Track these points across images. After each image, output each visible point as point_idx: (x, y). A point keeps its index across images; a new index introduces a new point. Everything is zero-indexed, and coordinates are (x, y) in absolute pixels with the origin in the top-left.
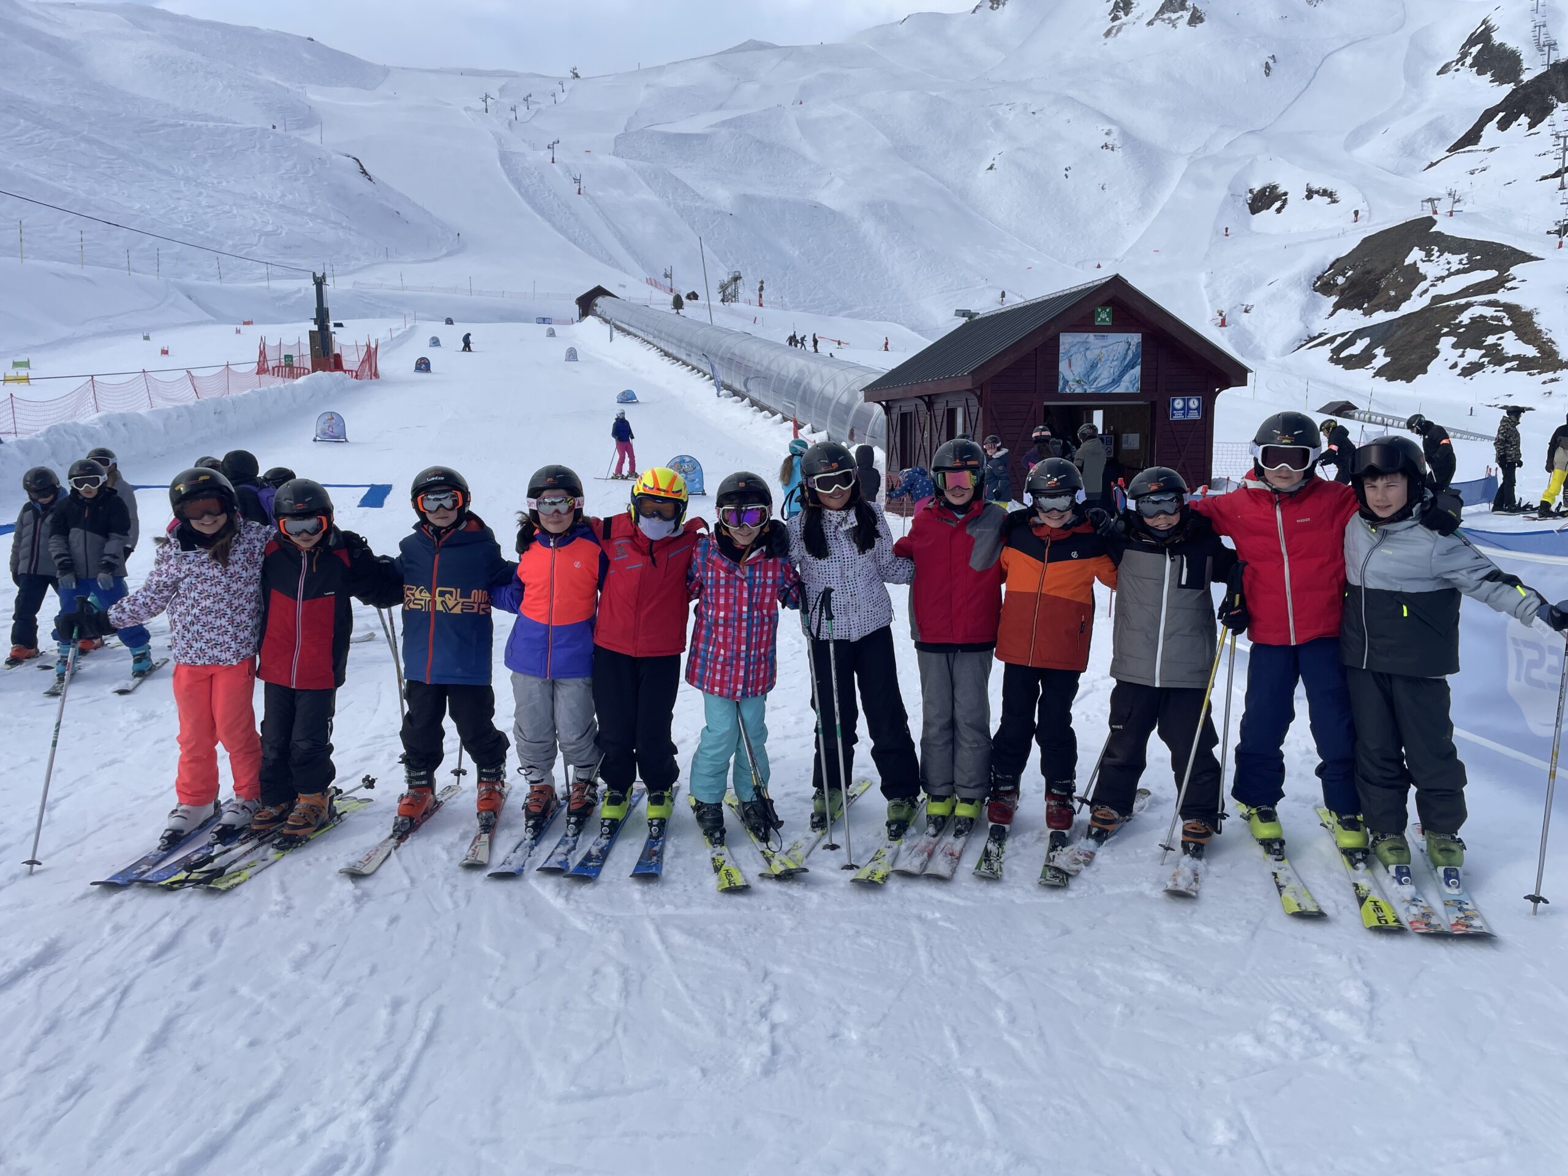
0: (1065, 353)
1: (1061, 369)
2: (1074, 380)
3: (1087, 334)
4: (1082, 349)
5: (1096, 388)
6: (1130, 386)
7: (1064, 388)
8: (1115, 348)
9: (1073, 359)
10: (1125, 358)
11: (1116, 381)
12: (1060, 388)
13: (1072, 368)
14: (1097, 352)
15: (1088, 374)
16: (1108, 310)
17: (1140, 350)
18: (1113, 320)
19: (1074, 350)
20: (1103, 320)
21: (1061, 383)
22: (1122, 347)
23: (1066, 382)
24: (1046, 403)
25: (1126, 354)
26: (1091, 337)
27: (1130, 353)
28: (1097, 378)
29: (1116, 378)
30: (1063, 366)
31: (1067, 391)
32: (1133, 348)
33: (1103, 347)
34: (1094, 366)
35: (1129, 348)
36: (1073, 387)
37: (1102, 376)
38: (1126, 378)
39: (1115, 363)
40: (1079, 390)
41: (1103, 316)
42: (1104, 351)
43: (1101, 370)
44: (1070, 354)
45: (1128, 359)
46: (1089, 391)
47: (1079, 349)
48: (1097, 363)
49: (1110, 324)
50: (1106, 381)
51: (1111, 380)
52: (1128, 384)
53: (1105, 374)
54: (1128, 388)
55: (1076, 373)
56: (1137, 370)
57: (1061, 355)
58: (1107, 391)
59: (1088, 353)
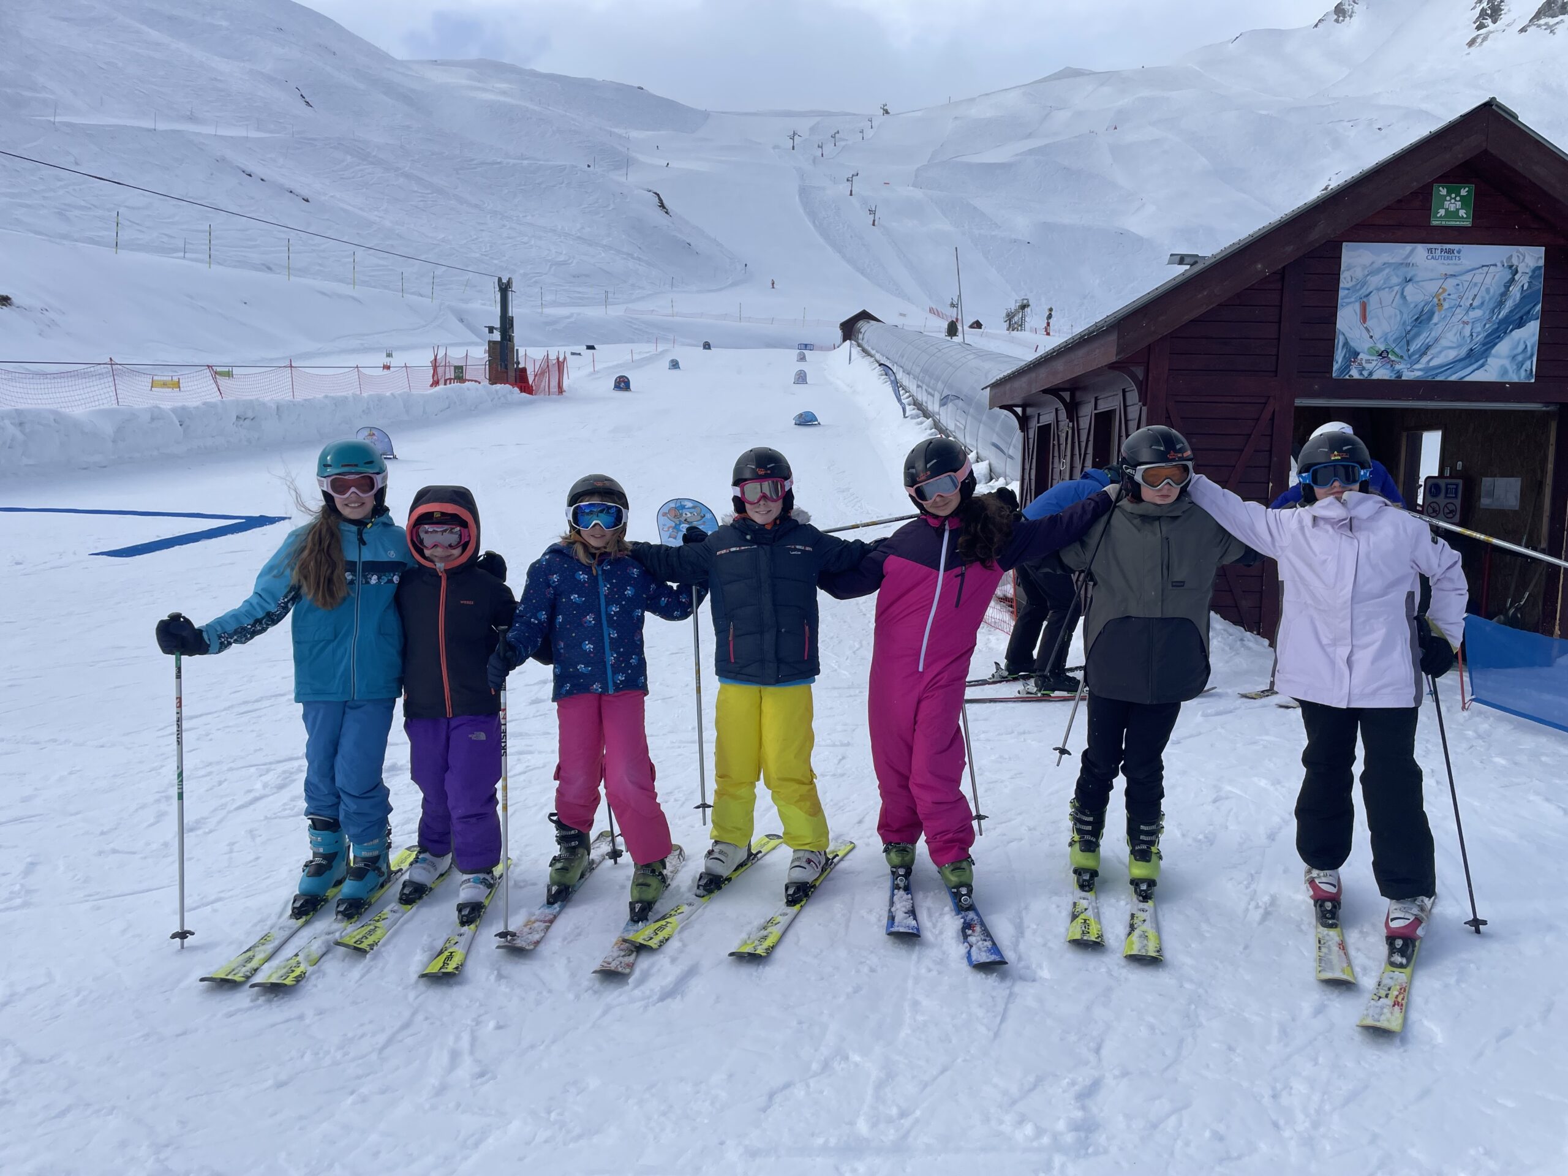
0: (1351, 290)
1: (1340, 324)
2: (1371, 351)
3: (1408, 247)
4: (1395, 280)
5: (1426, 370)
6: (1511, 367)
7: (1346, 368)
8: (1478, 279)
9: (1373, 302)
10: (1501, 304)
11: (1476, 355)
12: (1336, 367)
13: (1369, 323)
14: (1433, 287)
15: (1407, 339)
16: (1463, 192)
17: (1540, 285)
18: (1477, 215)
19: (1375, 281)
20: (1454, 214)
21: (1339, 356)
22: (1494, 279)
23: (1353, 354)
24: (1299, 402)
25: (1505, 294)
26: (1420, 251)
27: (1515, 292)
28: (1428, 347)
29: (1478, 348)
30: (1346, 320)
31: (1355, 374)
32: (1523, 280)
33: (1447, 276)
34: (1422, 319)
35: (1512, 280)
36: (1369, 366)
37: (1444, 342)
38: (1503, 348)
39: (1478, 313)
40: (1382, 373)
41: (1453, 204)
42: (1450, 284)
43: (1440, 327)
44: (1364, 291)
45: (1509, 305)
46: (1407, 376)
47: (1388, 278)
48: (1431, 314)
49: (1468, 223)
50: (1452, 355)
51: (1464, 351)
52: (1506, 363)
53: (1450, 338)
54: (1505, 372)
55: (1377, 334)
56: (1531, 332)
57: (1342, 293)
58: (1453, 378)
59: (1409, 289)
